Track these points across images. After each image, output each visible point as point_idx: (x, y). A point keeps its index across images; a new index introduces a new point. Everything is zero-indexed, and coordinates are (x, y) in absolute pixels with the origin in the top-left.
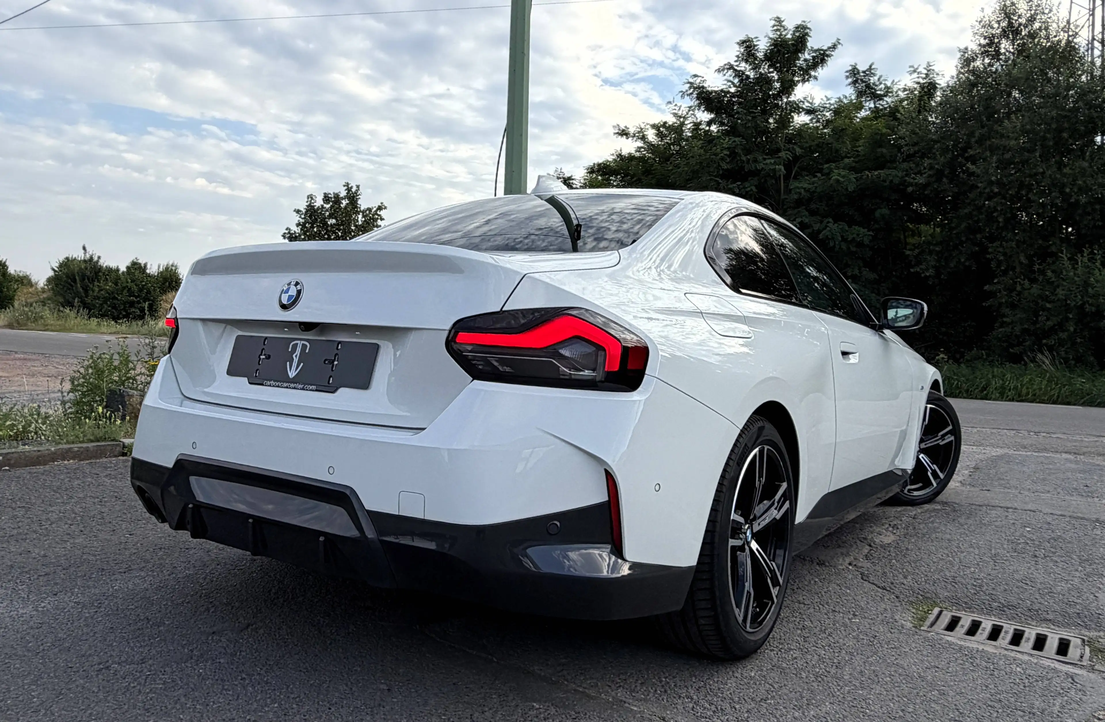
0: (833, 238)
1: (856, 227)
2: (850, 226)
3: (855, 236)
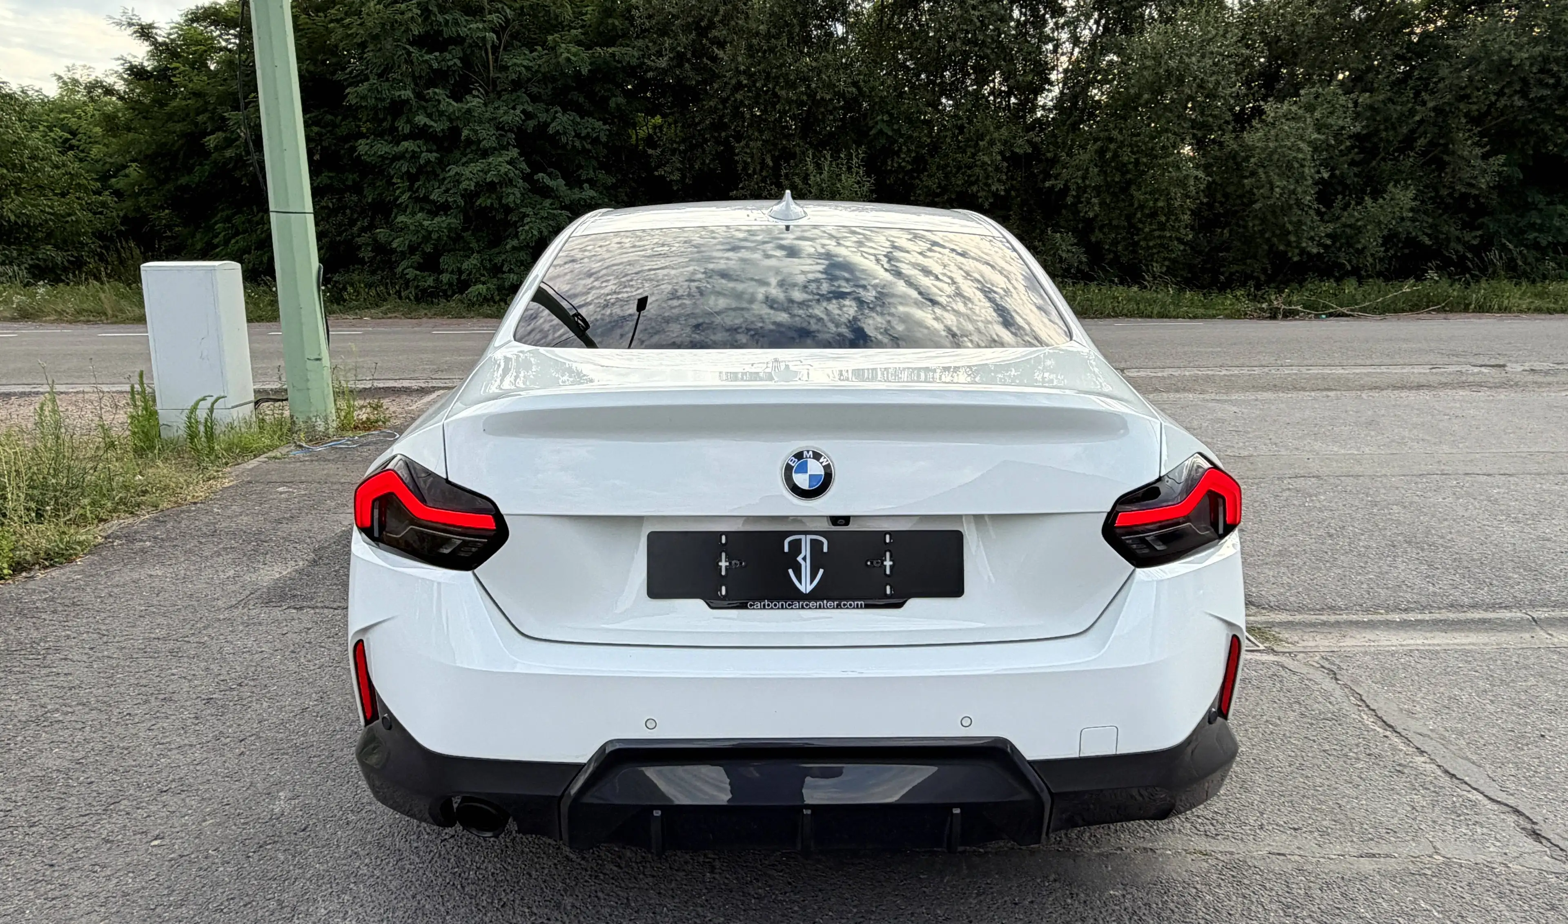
0: (565, 133)
1: (590, 120)
2: (582, 118)
3: (589, 130)
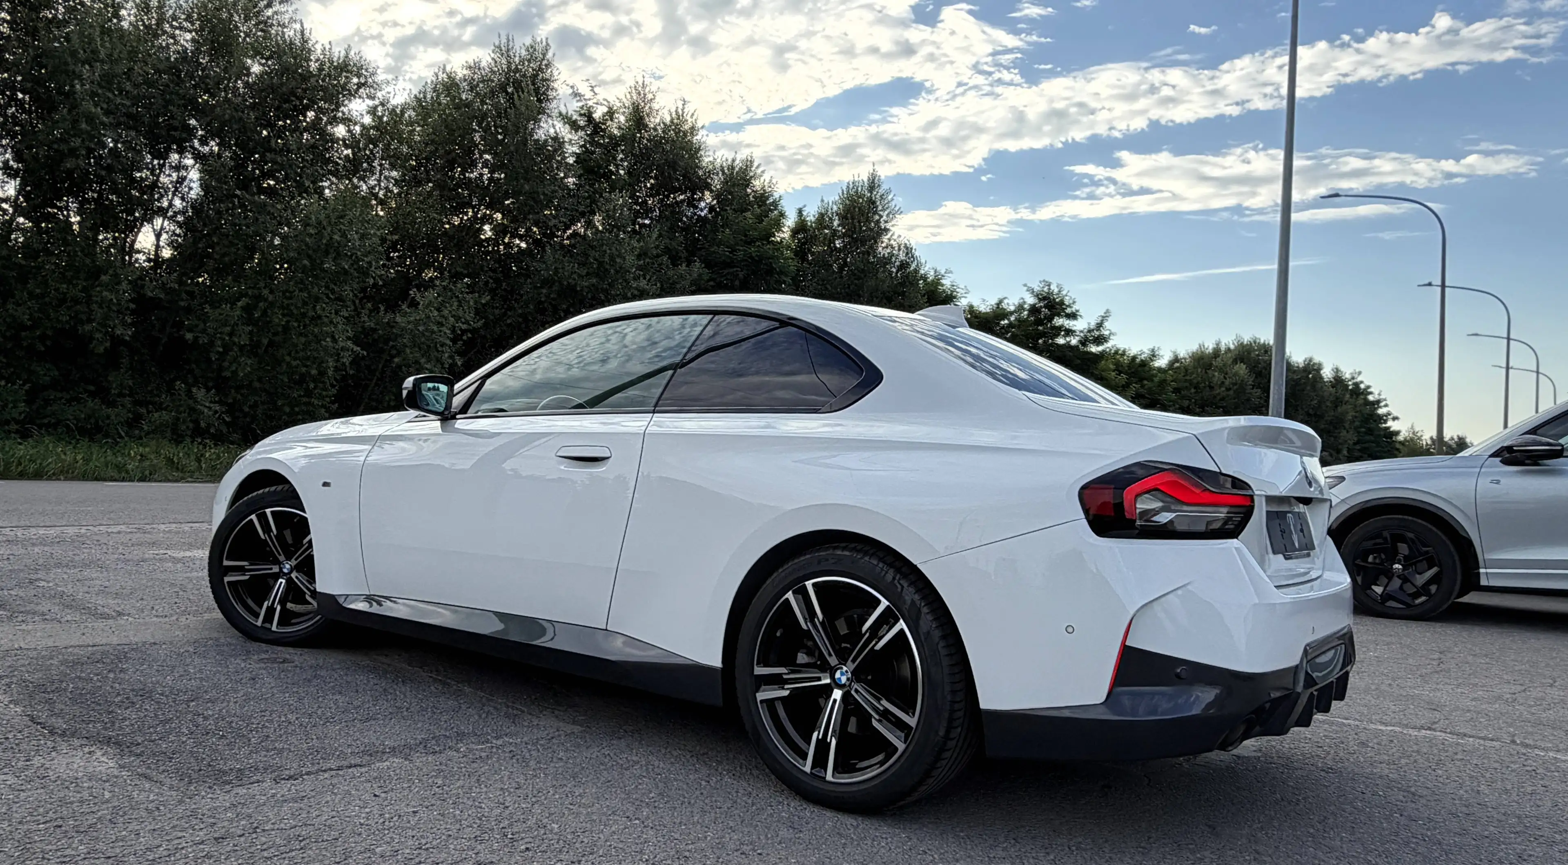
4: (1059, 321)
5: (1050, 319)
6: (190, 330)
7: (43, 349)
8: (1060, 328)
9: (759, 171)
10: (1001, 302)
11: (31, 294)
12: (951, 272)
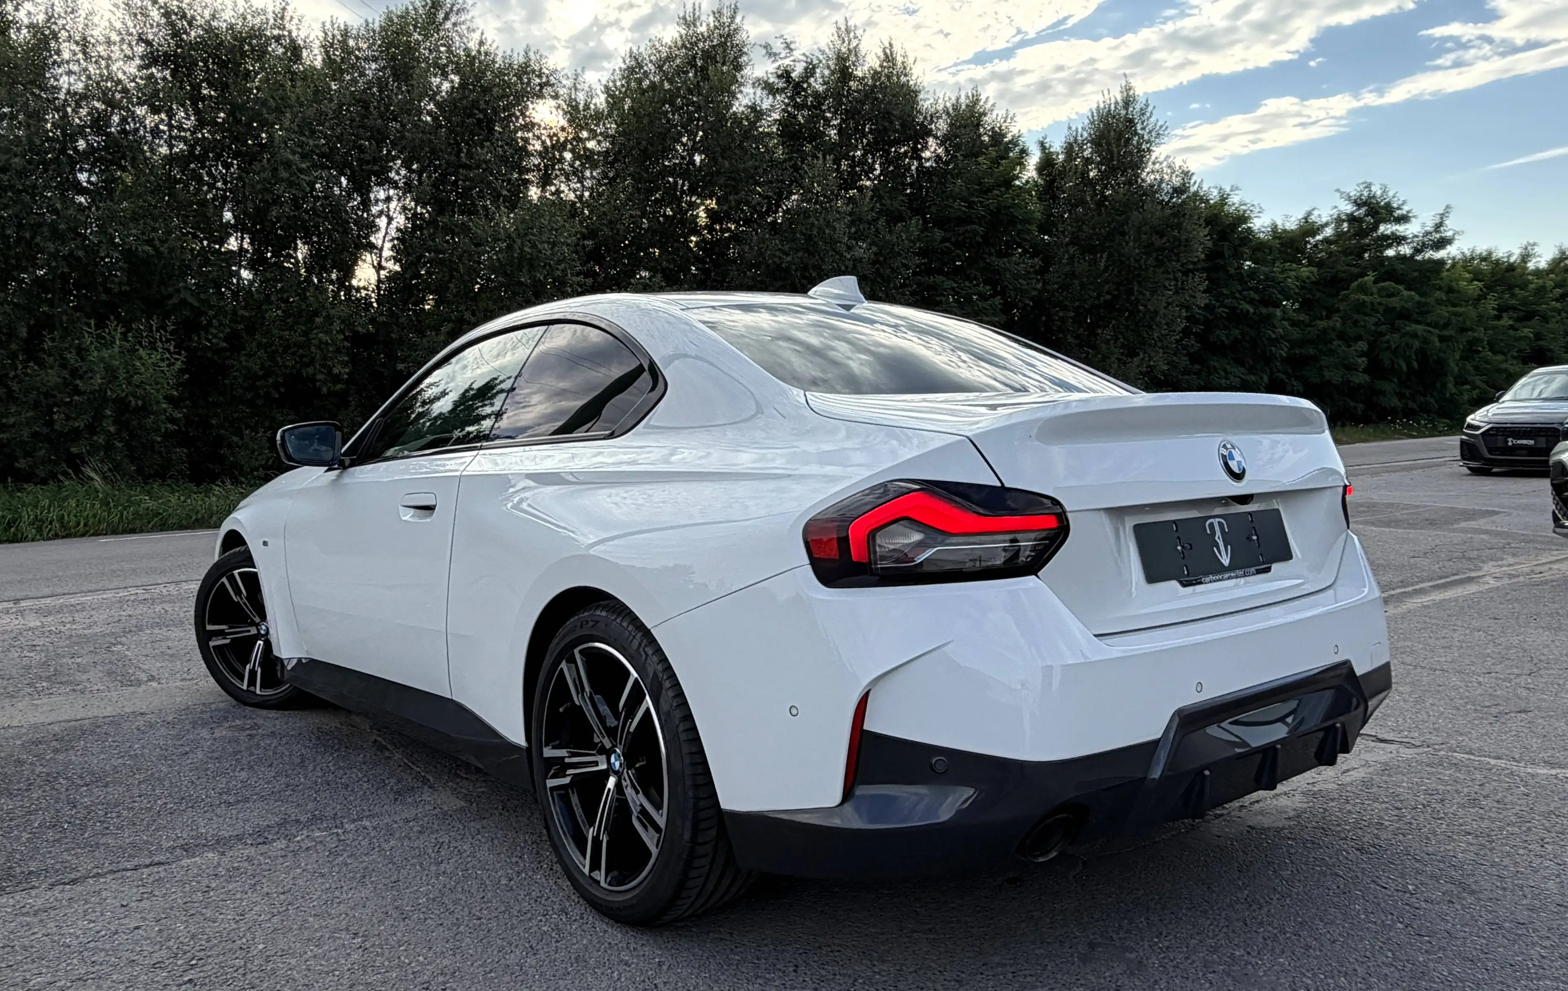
4: (1385, 229)
5: (1376, 228)
6: (403, 361)
7: (277, 396)
8: (1385, 237)
9: (988, 106)
10: (1309, 214)
11: (259, 345)
12: (1237, 188)
